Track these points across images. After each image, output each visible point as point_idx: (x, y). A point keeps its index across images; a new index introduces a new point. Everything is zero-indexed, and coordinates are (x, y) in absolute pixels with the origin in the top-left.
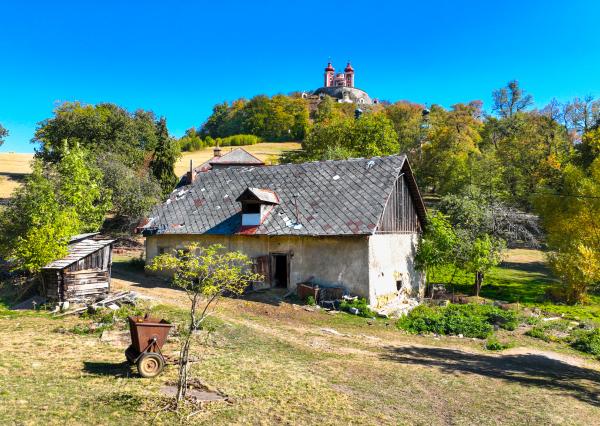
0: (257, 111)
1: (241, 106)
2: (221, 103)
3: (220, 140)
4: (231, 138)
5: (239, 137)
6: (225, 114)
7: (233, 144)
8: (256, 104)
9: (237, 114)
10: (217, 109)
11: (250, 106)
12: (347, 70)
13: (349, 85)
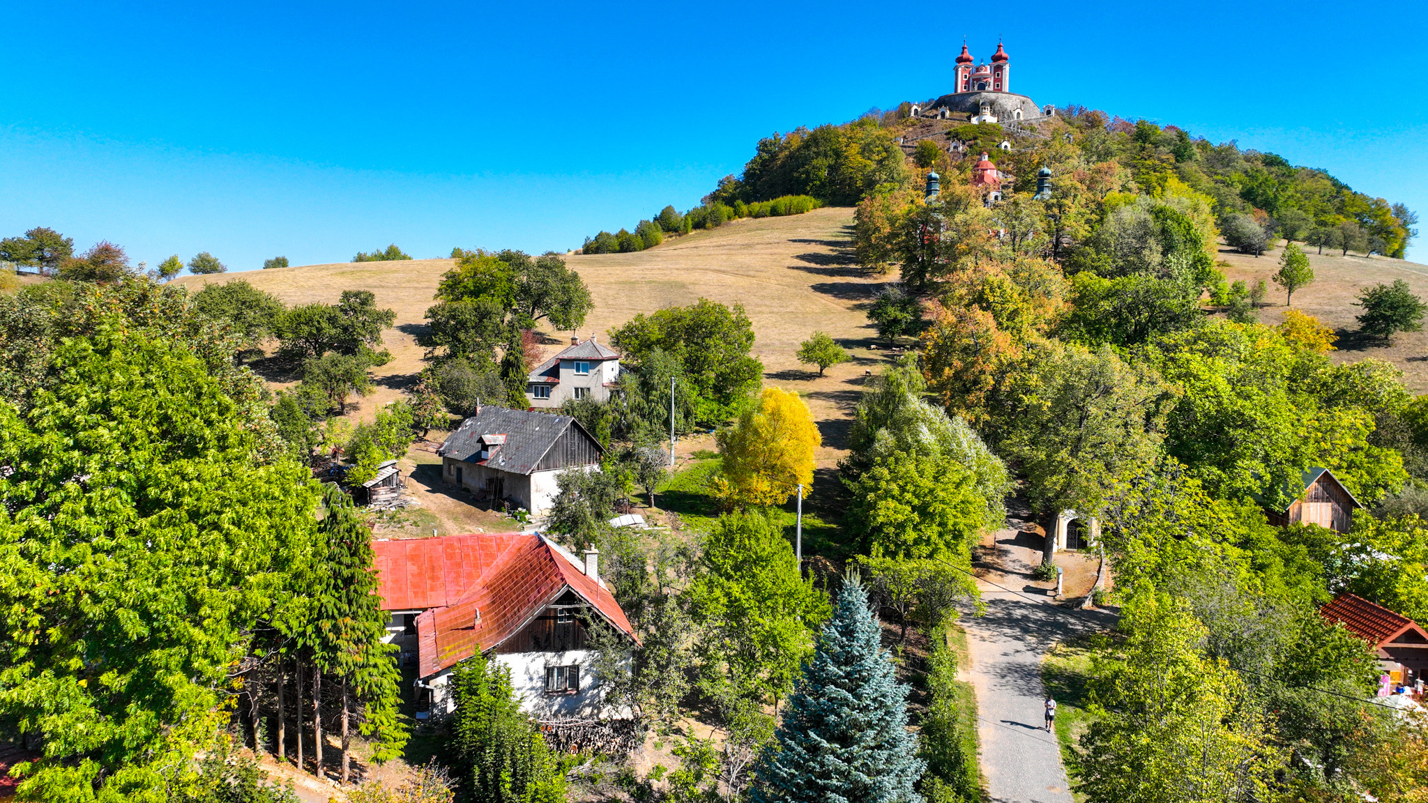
0: (818, 154)
1: (796, 143)
2: (771, 137)
3: (756, 206)
4: (772, 202)
5: (783, 201)
6: (774, 156)
7: (774, 212)
8: (817, 141)
9: (791, 156)
10: (763, 146)
11: (806, 145)
12: (996, 58)
13: (998, 89)
